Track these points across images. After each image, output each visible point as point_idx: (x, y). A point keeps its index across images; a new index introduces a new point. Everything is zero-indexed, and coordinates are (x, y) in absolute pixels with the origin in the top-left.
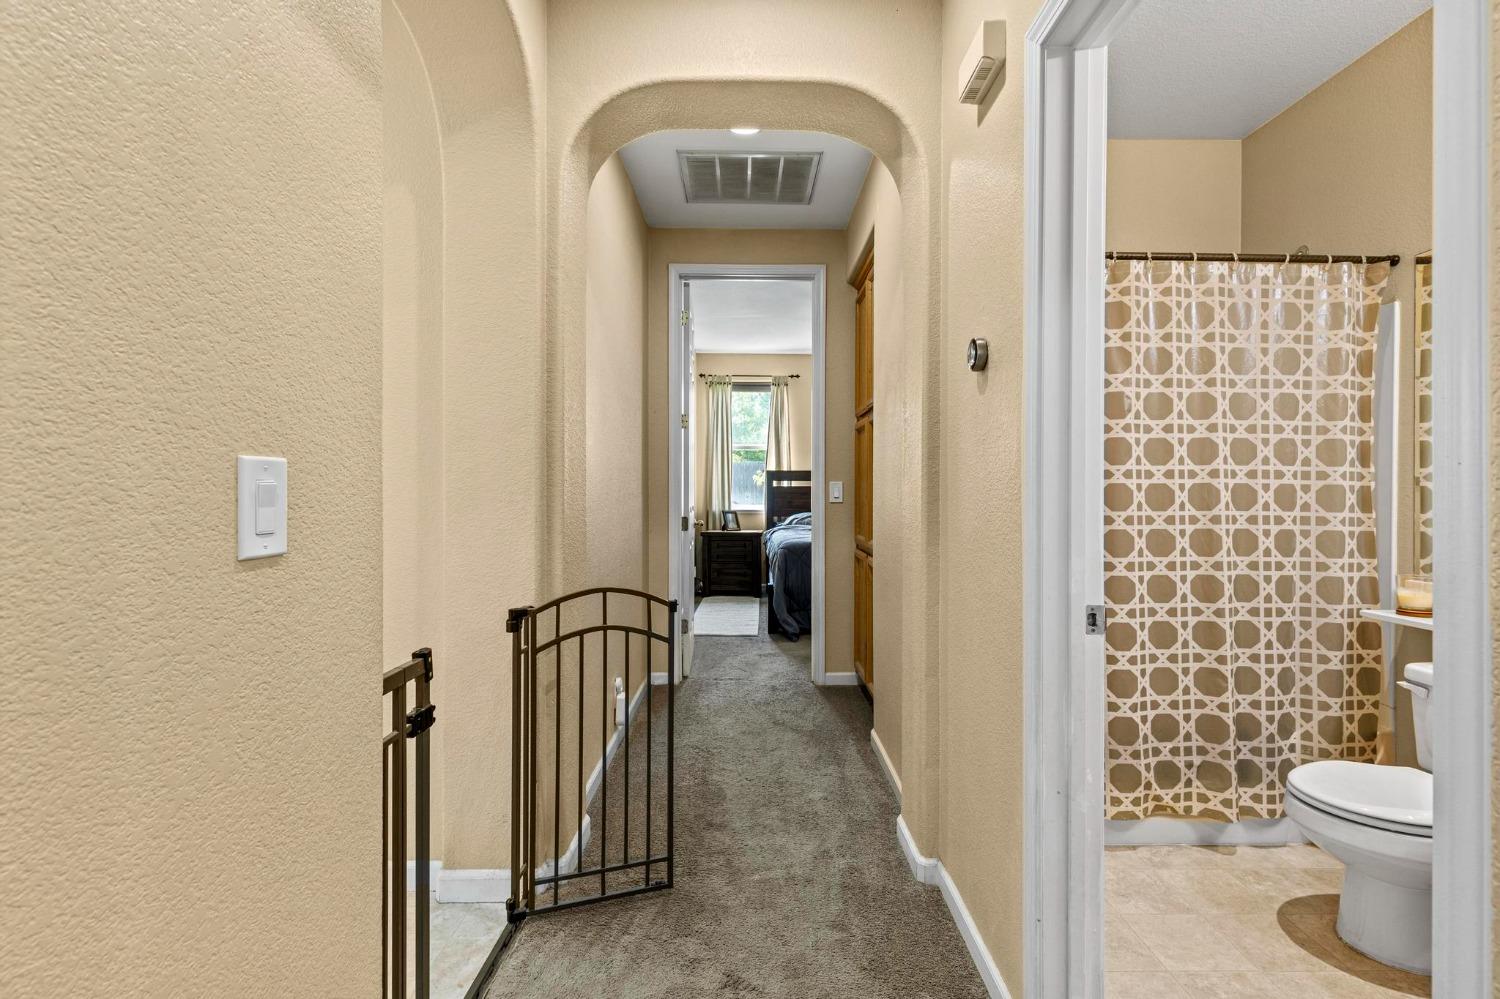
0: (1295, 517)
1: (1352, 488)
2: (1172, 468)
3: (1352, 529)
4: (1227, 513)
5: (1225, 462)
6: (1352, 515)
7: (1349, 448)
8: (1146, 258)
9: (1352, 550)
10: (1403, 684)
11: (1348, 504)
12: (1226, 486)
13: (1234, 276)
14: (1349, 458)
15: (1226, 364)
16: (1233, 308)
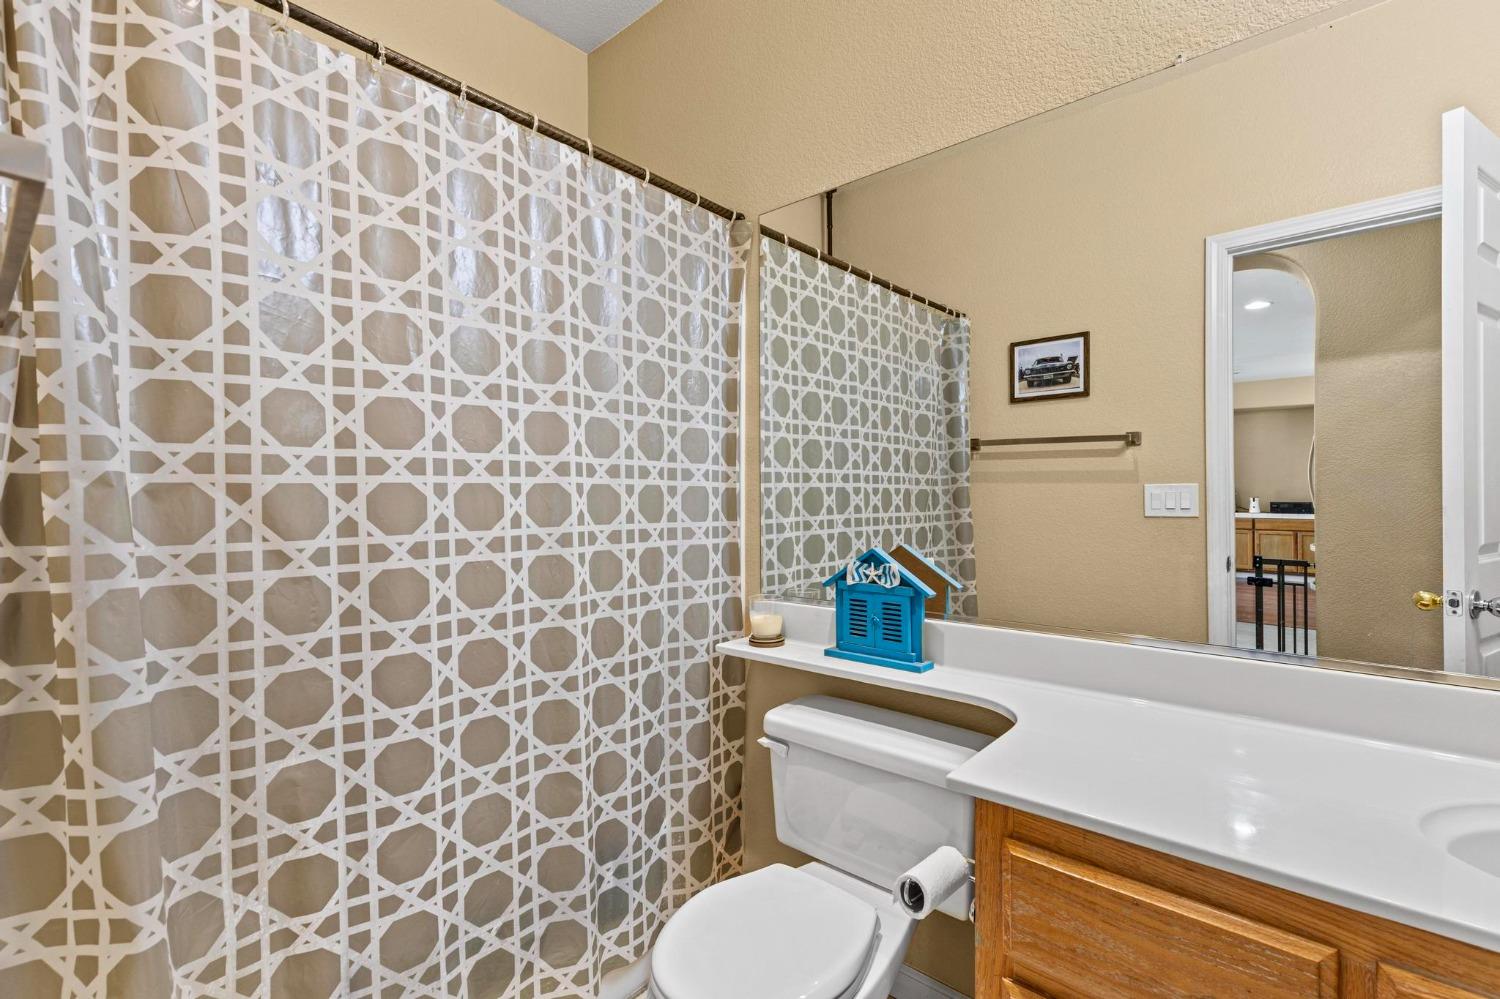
0: (662, 530)
1: (716, 491)
2: (499, 457)
3: (716, 541)
4: (581, 529)
5: (578, 452)
6: (716, 524)
7: (711, 441)
8: (457, 92)
9: (717, 568)
10: (763, 741)
11: (712, 510)
12: (580, 487)
13: (590, 175)
14: (712, 453)
15: (579, 304)
16: (587, 225)
